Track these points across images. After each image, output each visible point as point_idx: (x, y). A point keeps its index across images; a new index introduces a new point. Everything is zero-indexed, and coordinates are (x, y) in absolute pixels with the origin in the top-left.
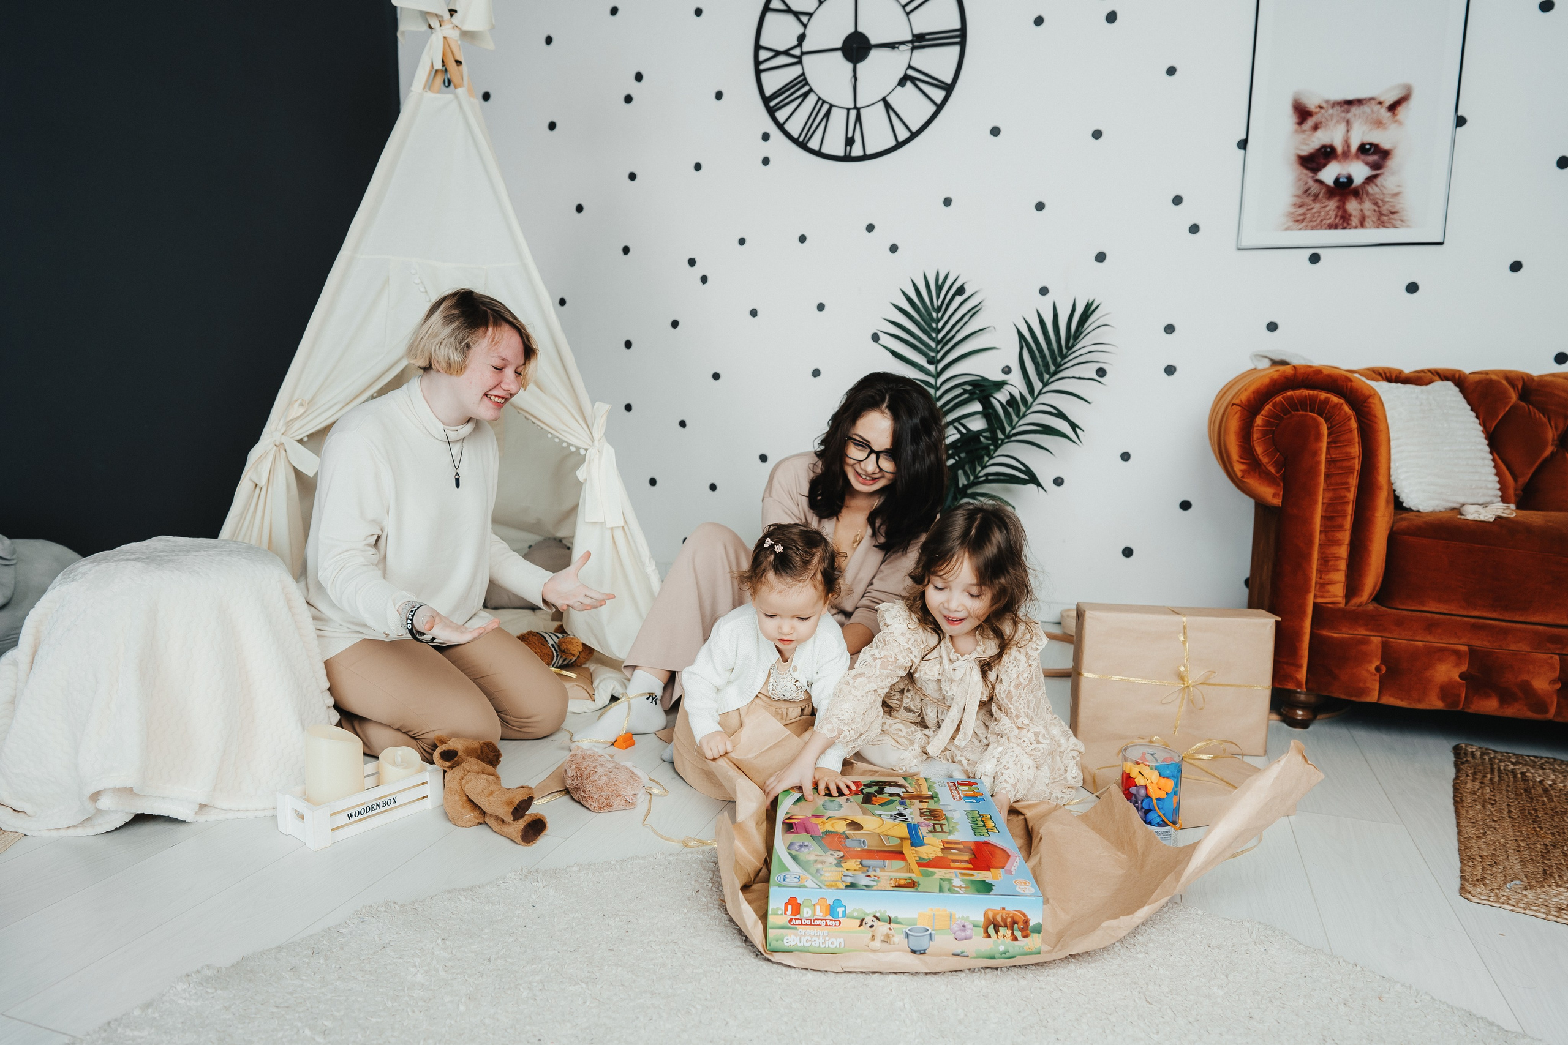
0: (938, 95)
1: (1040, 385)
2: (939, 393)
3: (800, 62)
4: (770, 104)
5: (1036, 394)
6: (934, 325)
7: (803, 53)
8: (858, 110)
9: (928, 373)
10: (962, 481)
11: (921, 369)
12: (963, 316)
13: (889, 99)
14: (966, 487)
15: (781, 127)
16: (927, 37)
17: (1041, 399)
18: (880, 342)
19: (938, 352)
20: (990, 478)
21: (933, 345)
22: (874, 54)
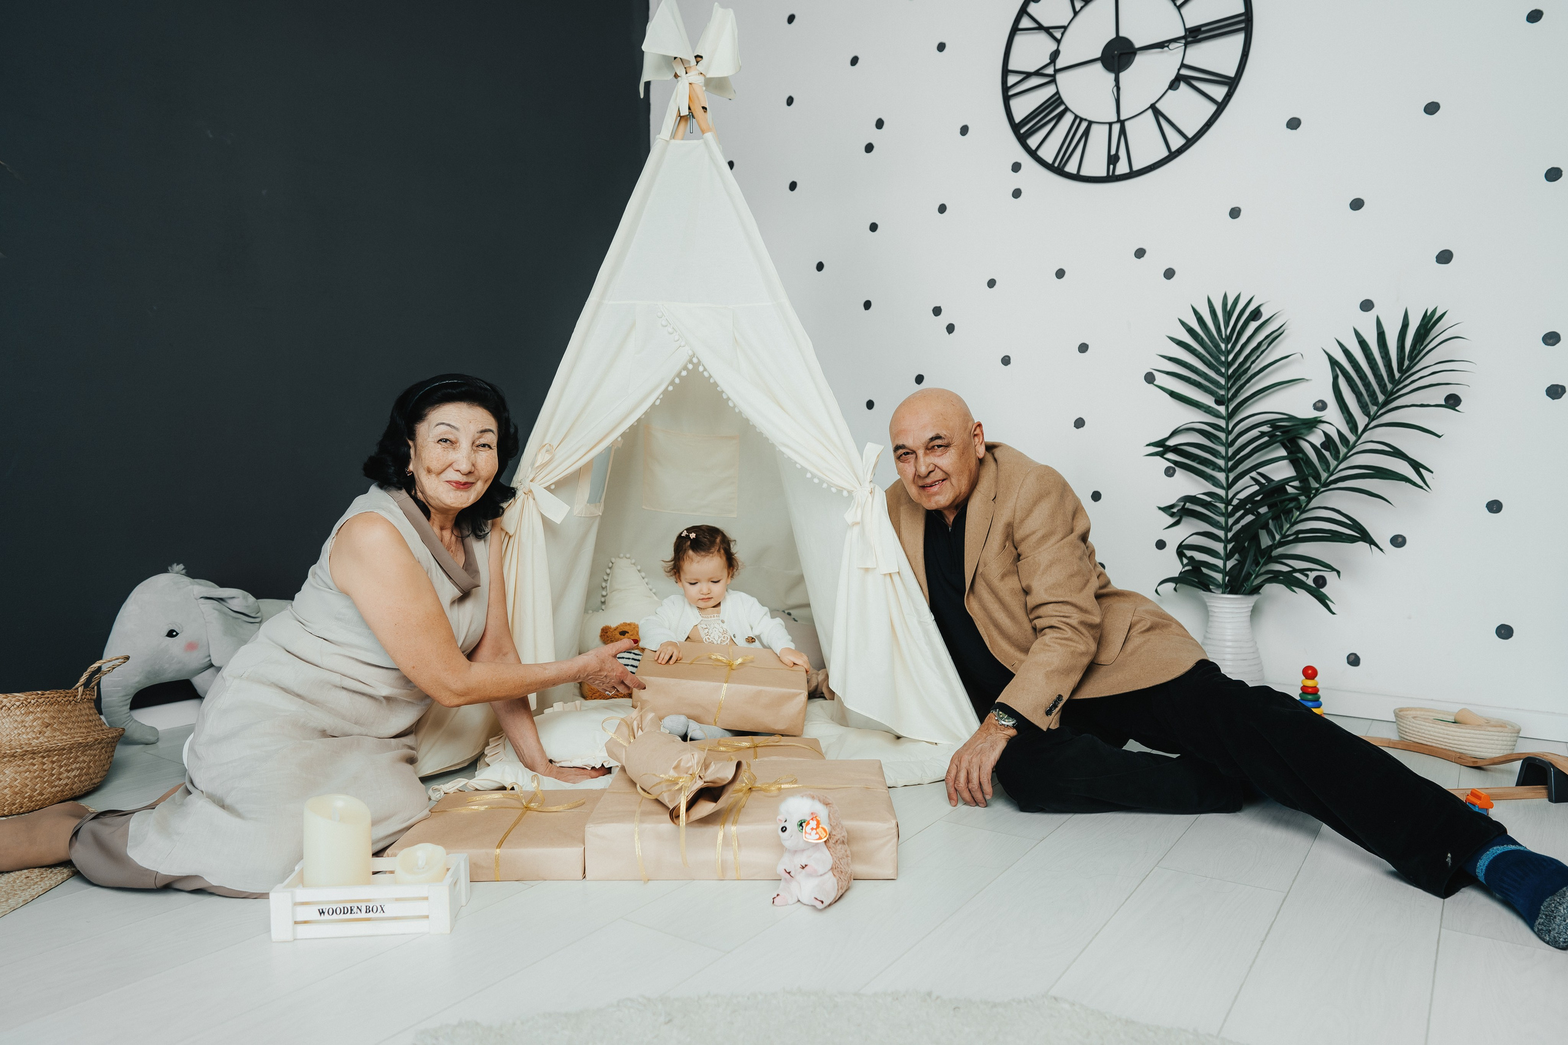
0: (1219, 92)
1: (1367, 419)
2: (1231, 438)
3: (1053, 80)
4: (1021, 131)
5: (1360, 431)
6: (1223, 359)
7: (1056, 71)
8: (1122, 123)
9: (1217, 415)
10: (1265, 541)
11: (1207, 410)
12: (1260, 344)
13: (1158, 105)
14: (1271, 548)
15: (1033, 154)
16: (1203, 29)
17: (1366, 436)
18: (1155, 383)
19: (1229, 389)
20: (1300, 536)
21: (1222, 381)
22: (1140, 59)
